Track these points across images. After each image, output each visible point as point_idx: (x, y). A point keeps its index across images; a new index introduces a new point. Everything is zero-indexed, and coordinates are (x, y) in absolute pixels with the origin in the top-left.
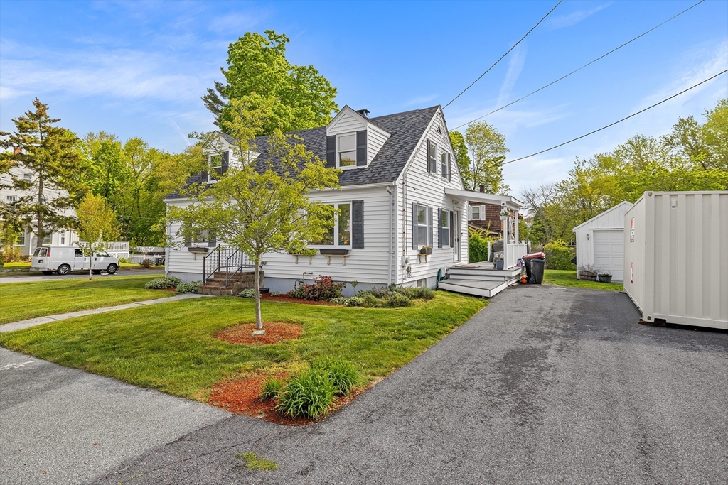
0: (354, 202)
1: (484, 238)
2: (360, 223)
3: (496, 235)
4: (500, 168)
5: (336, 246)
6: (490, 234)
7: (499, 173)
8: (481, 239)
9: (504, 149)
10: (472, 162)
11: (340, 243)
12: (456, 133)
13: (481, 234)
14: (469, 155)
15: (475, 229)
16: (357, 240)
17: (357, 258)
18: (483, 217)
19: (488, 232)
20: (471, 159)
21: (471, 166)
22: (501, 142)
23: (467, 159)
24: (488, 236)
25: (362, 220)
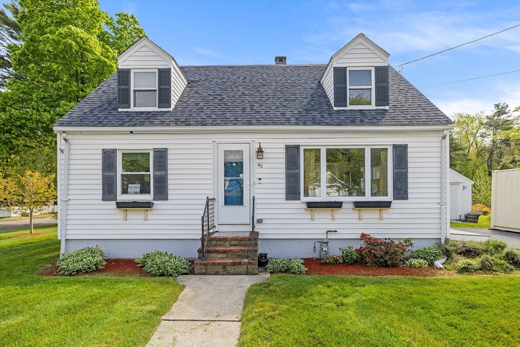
0: (395, 147)
2: (405, 170)
5: (368, 198)
11: (373, 195)
16: (400, 190)
17: (398, 211)
25: (406, 167)
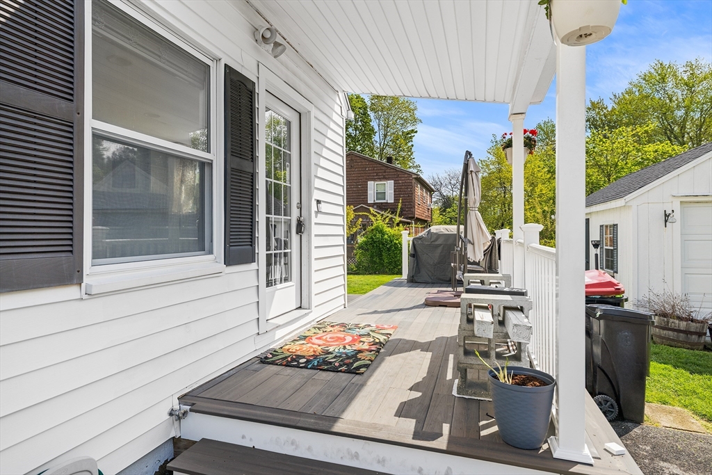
1: (392, 227)
3: (409, 223)
4: (410, 144)
6: (401, 222)
7: (410, 150)
8: (387, 229)
9: (415, 121)
10: (377, 134)
12: (358, 97)
13: (387, 220)
14: (374, 124)
15: (379, 213)
18: (390, 199)
19: (398, 219)
20: (376, 129)
21: (376, 138)
22: (412, 111)
23: (372, 130)
24: (398, 225)
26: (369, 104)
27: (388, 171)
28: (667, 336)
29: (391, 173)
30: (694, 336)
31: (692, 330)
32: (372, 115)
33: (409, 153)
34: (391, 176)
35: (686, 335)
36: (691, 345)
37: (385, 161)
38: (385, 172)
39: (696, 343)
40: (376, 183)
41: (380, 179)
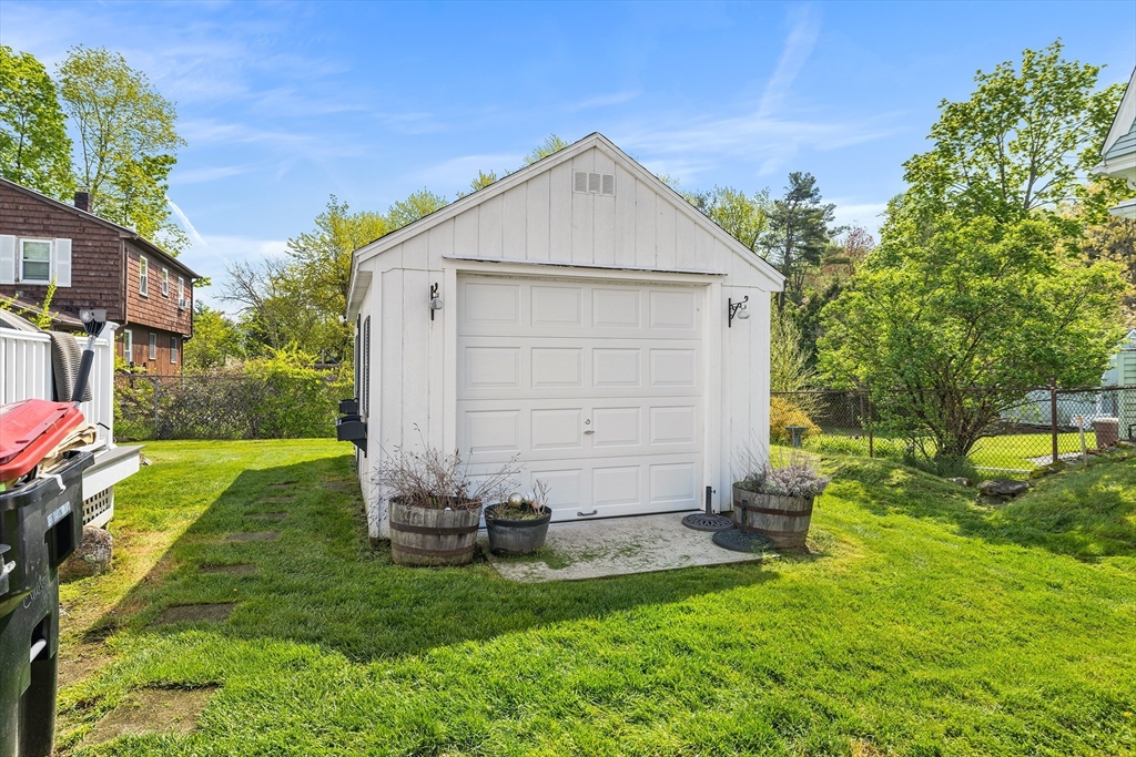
9: (172, 139)
18: (61, 278)
26: (56, 77)
27: (58, 216)
28: (407, 545)
29: (64, 223)
30: (450, 538)
31: (448, 525)
32: (65, 106)
33: (159, 202)
34: (64, 229)
35: (435, 538)
36: (446, 557)
37: (70, 202)
38: (48, 218)
39: (455, 551)
40: (22, 240)
41: (34, 233)
